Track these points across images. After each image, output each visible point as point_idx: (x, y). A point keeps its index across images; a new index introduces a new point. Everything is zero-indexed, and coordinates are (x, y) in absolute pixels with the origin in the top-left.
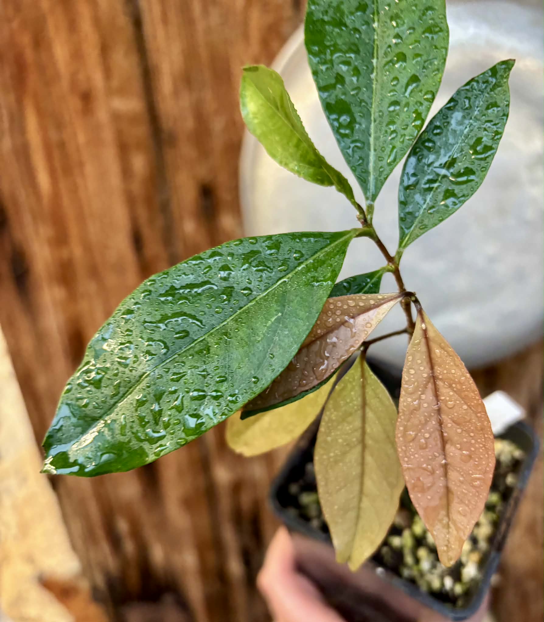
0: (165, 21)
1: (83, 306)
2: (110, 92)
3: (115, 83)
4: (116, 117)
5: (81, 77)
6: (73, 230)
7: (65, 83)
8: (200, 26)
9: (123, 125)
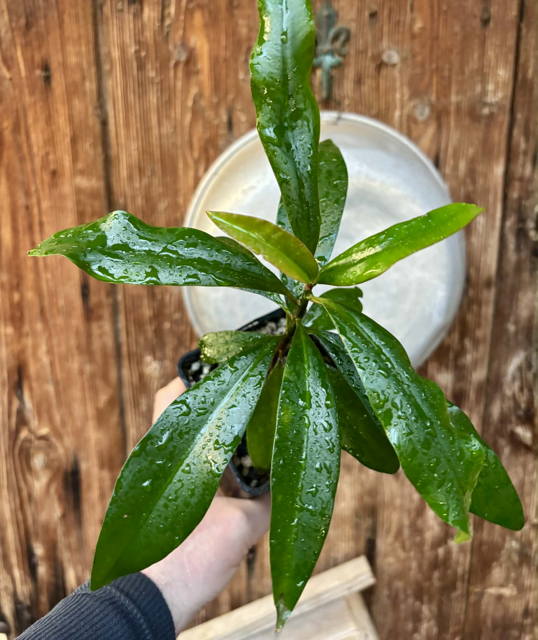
0: (127, 125)
1: (29, 342)
2: (75, 172)
3: (80, 165)
4: (78, 191)
5: (51, 157)
6: (29, 278)
7: (38, 161)
8: (155, 132)
9: (82, 197)
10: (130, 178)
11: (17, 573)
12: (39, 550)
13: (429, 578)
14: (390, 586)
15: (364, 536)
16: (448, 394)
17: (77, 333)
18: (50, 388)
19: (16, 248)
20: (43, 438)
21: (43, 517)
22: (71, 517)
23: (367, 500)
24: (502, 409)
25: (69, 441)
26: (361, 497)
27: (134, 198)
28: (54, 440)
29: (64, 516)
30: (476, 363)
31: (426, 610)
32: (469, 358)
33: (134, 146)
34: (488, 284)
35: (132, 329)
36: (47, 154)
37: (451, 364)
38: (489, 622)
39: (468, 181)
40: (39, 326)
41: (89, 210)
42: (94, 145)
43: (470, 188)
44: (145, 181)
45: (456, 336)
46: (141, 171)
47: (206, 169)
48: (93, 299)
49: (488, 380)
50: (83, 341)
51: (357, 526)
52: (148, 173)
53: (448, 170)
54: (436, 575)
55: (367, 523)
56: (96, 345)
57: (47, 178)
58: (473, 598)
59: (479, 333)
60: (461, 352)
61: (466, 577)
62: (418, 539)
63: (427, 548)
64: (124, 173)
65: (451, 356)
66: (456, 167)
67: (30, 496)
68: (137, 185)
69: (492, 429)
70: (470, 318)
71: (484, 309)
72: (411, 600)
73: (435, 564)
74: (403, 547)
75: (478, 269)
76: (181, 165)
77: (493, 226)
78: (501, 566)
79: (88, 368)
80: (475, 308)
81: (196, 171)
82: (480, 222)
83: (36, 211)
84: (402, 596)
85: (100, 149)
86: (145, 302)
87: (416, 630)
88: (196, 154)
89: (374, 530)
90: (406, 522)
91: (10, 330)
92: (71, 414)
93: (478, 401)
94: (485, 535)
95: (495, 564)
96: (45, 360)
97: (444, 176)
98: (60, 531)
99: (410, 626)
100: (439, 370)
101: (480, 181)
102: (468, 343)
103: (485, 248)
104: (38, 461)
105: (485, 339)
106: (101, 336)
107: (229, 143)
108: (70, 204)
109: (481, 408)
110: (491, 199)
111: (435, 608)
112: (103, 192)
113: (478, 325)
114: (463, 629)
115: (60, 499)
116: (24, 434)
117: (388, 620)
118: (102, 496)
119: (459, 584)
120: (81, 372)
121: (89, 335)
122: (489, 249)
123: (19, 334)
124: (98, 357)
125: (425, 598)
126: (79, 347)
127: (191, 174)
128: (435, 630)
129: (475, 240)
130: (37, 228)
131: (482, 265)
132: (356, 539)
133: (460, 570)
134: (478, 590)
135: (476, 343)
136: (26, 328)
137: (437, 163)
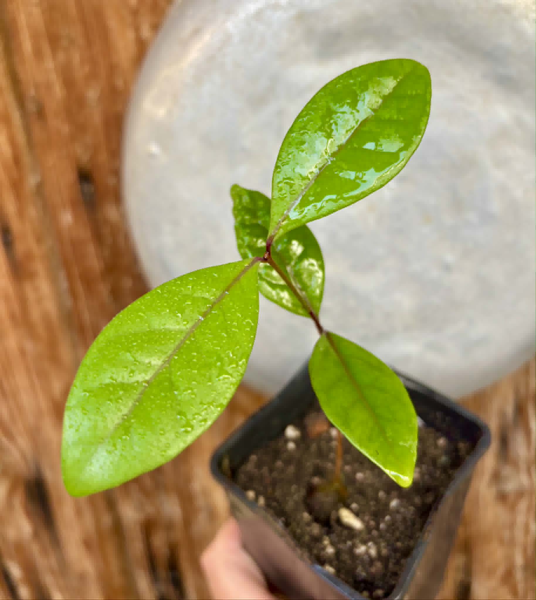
10: (38, 53)
12: (16, 571)
15: (454, 577)
17: (7, 299)
21: (11, 534)
22: (45, 537)
27: (49, 87)
28: (5, 441)
29: (36, 534)
35: (80, 288)
44: (61, 56)
46: (54, 41)
48: (20, 248)
50: (16, 308)
52: (64, 43)
55: (458, 561)
56: (35, 314)
64: (27, 45)
74: (515, 593)
76: (113, 23)
79: (29, 346)
81: (137, 29)
86: (91, 249)
89: (468, 570)
90: (519, 561)
92: (19, 407)
98: (35, 550)
106: (39, 301)
115: (29, 514)
118: (79, 512)
120: (23, 352)
121: (23, 301)
124: (41, 330)
126: (12, 317)
127: (130, 35)
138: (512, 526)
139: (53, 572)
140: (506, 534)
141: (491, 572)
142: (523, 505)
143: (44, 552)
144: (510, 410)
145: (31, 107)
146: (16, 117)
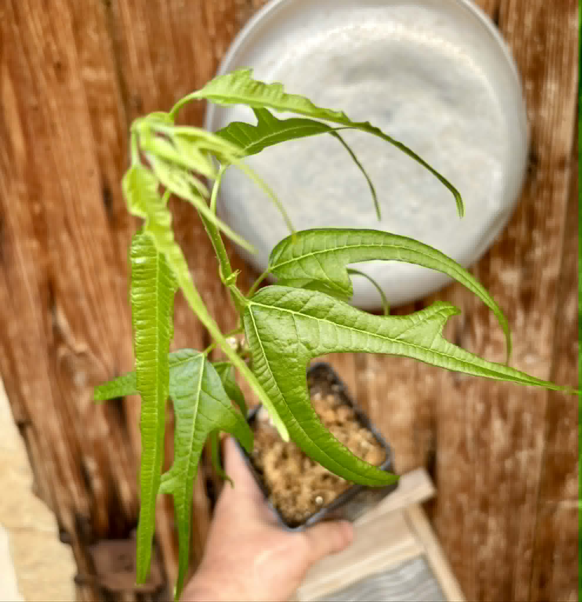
0: (132, 3)
1: (55, 255)
2: (81, 63)
3: (86, 55)
4: (87, 85)
5: (54, 48)
6: (47, 185)
8: (164, 9)
9: (93, 92)
10: (142, 66)
11: (74, 487)
12: (92, 465)
13: (495, 490)
14: (453, 498)
15: (424, 449)
16: (515, 294)
17: (104, 244)
18: (83, 303)
19: (30, 154)
20: (82, 355)
21: (92, 433)
22: (118, 434)
23: (425, 411)
24: (577, 309)
25: (107, 357)
26: (418, 409)
27: (147, 89)
28: (92, 356)
29: (112, 433)
30: (546, 260)
31: (493, 523)
32: (538, 253)
33: (141, 27)
34: (562, 164)
36: (48, 45)
37: (517, 260)
38: (563, 536)
39: (536, 39)
40: (64, 237)
41: (101, 106)
42: (97, 30)
43: (539, 48)
44: (159, 68)
45: (522, 229)
46: (154, 57)
47: (226, 50)
48: (117, 206)
49: (561, 277)
50: (111, 251)
51: (415, 439)
52: (161, 59)
53: (510, 28)
54: (504, 488)
55: (426, 435)
57: (52, 72)
58: (544, 512)
59: (551, 223)
60: (529, 245)
61: (536, 490)
62: (482, 451)
63: (493, 459)
64: (134, 59)
65: (517, 250)
66: (520, 23)
67: (77, 413)
68: (149, 72)
69: (566, 333)
70: (539, 206)
71: (556, 195)
72: (476, 513)
73: (502, 477)
74: (467, 459)
75: (549, 147)
76: (197, 47)
77: (568, 94)
78: (575, 477)
80: (545, 194)
81: (214, 52)
82: (551, 90)
83: (45, 111)
84: (466, 509)
85: (105, 35)
87: (483, 542)
88: (212, 31)
89: (434, 443)
90: (470, 433)
91: (34, 244)
92: (107, 329)
93: (549, 301)
94: (558, 447)
95: (568, 476)
96: (75, 274)
97: (506, 36)
98: (110, 446)
99: (476, 539)
100: (504, 268)
101: (552, 38)
102: (537, 235)
103: (557, 121)
104: (80, 378)
105: (557, 228)
107: (249, 15)
108: (80, 101)
109: (554, 308)
110: (565, 60)
111: (502, 520)
112: (115, 85)
113: (549, 213)
114: (535, 542)
115: (107, 416)
116: (62, 351)
117: (453, 532)
119: (529, 497)
120: (113, 285)
122: (563, 123)
123: (44, 248)
125: (492, 510)
126: (107, 258)
127: (209, 56)
128: (503, 544)
129: (545, 113)
130: (49, 130)
131: (554, 143)
132: (415, 452)
133: (530, 483)
134: (550, 502)
135: (547, 235)
136: (51, 242)
137: (497, 20)
138: (464, 406)
139: (123, 464)
140: (460, 413)
141: (450, 443)
142: (471, 391)
143: (117, 446)
144: (461, 320)
145: (133, 103)
146: (121, 110)
